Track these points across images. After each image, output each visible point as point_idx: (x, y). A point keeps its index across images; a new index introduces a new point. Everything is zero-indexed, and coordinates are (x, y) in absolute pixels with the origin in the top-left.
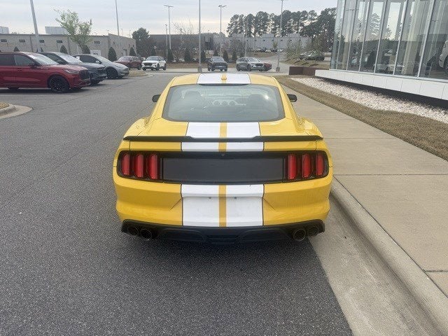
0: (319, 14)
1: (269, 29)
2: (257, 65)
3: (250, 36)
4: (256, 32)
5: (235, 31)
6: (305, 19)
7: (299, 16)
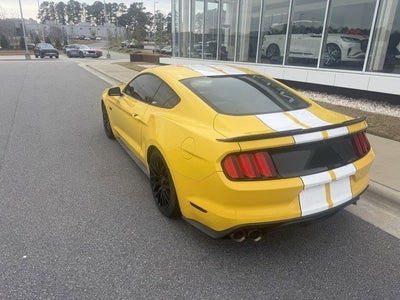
0: (129, 7)
1: (83, 18)
2: (90, 52)
3: (64, 24)
4: (70, 19)
5: (47, 18)
6: (116, 10)
7: (110, 8)
